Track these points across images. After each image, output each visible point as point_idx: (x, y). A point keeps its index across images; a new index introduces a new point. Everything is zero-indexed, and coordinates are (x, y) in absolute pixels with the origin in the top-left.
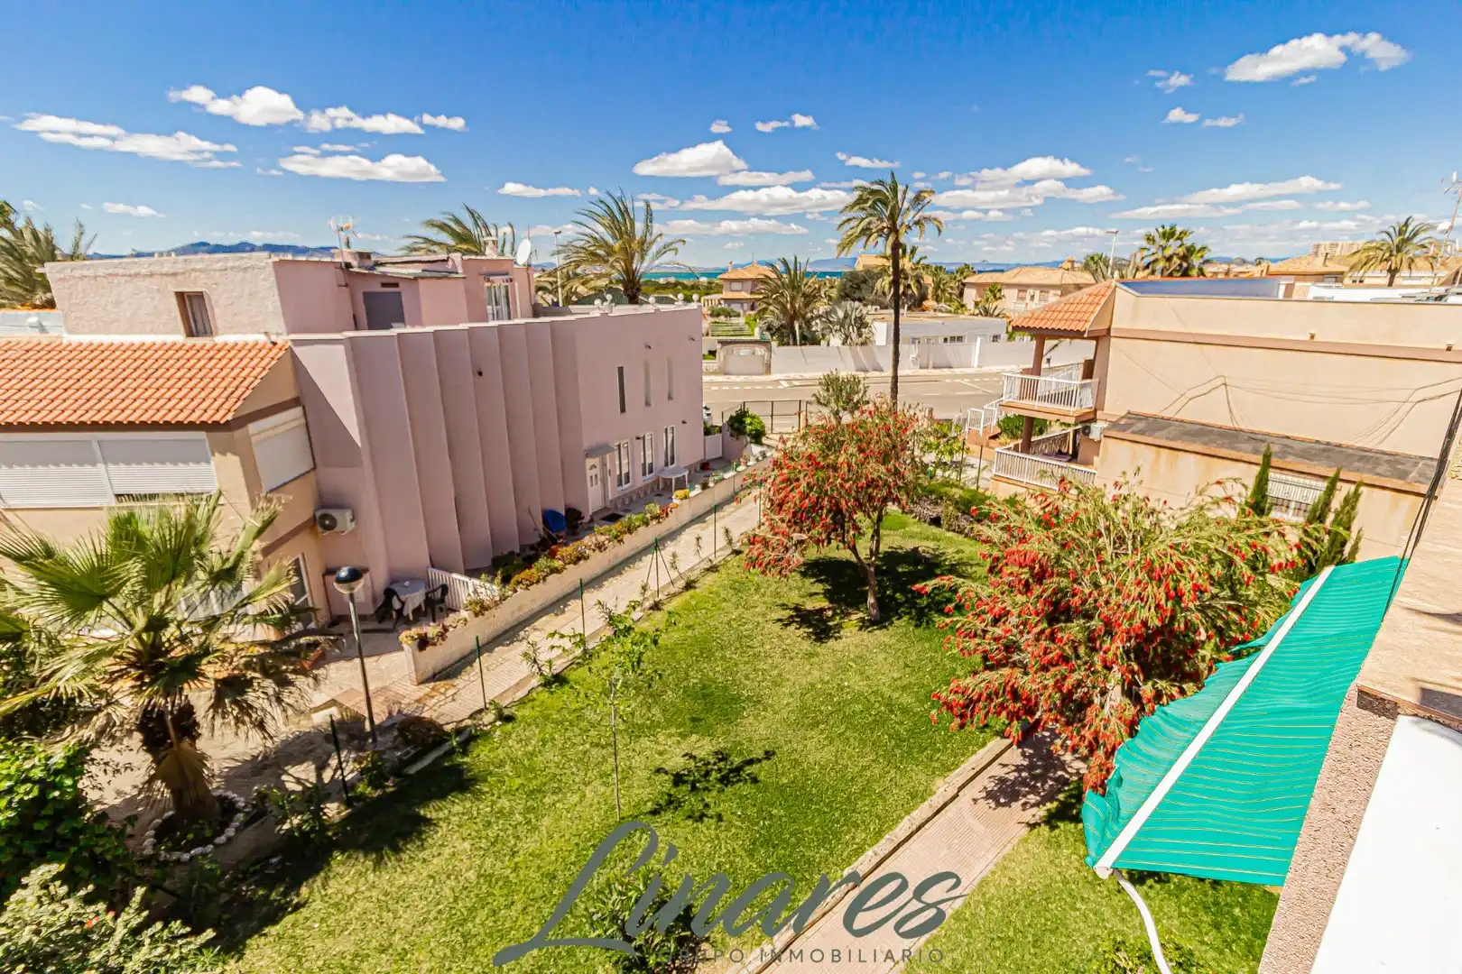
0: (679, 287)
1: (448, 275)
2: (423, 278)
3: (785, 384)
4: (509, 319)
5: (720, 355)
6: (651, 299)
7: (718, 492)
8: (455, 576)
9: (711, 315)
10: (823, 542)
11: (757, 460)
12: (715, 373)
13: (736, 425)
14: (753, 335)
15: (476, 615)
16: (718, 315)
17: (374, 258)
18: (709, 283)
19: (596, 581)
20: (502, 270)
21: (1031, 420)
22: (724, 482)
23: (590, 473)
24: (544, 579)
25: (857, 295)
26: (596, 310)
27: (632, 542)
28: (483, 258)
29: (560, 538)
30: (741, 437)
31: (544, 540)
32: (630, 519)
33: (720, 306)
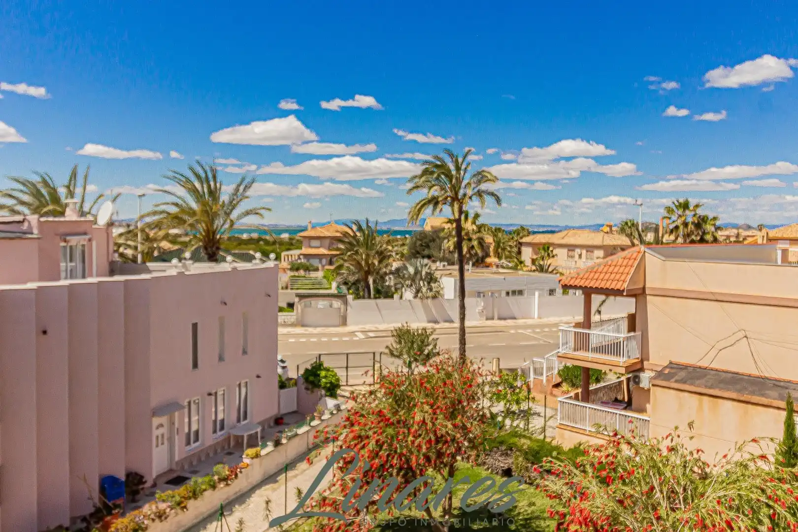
0: (260, 243)
1: (22, 236)
3: (361, 336)
4: (84, 277)
5: (298, 307)
6: (230, 257)
7: (291, 448)
9: (291, 269)
11: (332, 414)
12: (293, 325)
13: (311, 378)
14: (330, 288)
16: (297, 269)
20: (81, 229)
21: (587, 370)
22: (297, 439)
23: (156, 433)
25: (426, 253)
26: (172, 268)
27: (196, 509)
28: (62, 219)
29: (116, 506)
30: (316, 390)
31: (98, 511)
32: (196, 482)
33: (299, 261)
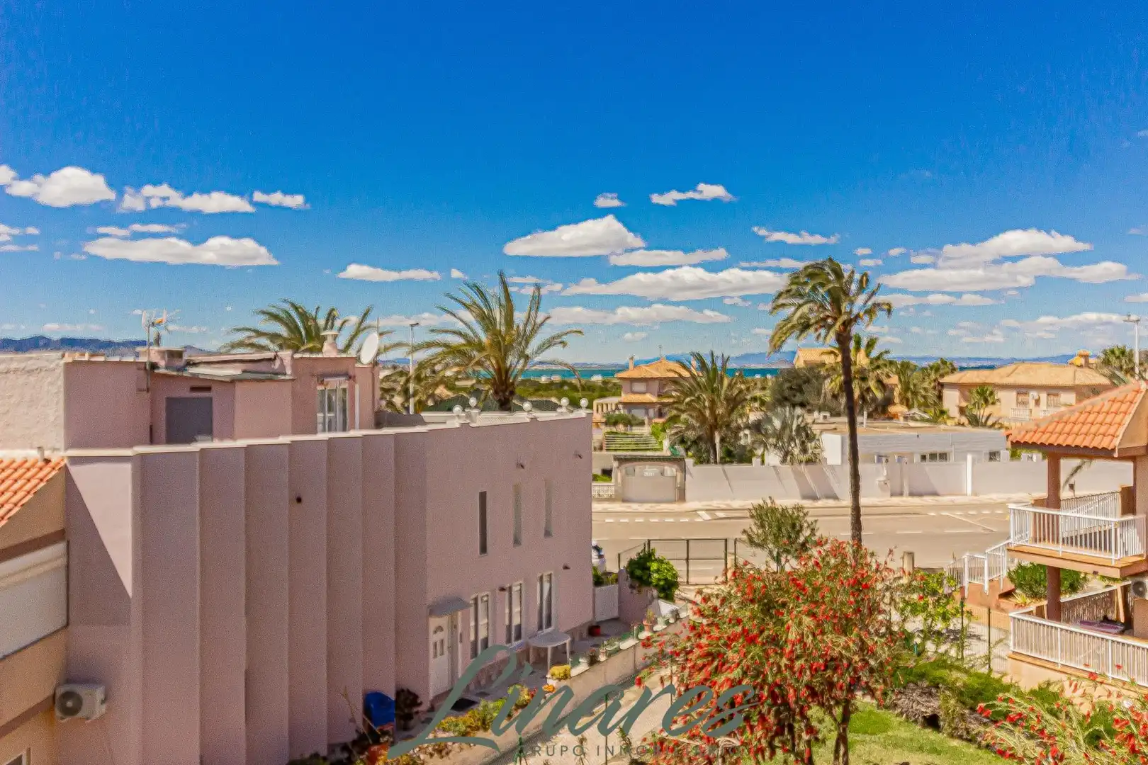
0: (566, 388)
1: (273, 377)
2: (241, 381)
3: (706, 516)
4: (344, 429)
5: (618, 475)
6: (527, 405)
7: (612, 669)
9: (606, 424)
11: (667, 623)
12: (610, 499)
13: (638, 572)
14: (661, 449)
16: (615, 424)
17: (186, 357)
18: (605, 383)
20: (342, 369)
21: (1056, 571)
22: (620, 656)
23: (434, 638)
25: (798, 398)
26: (454, 420)
28: (319, 356)
29: (385, 733)
30: (644, 589)
31: (362, 737)
32: (485, 707)
33: (617, 412)
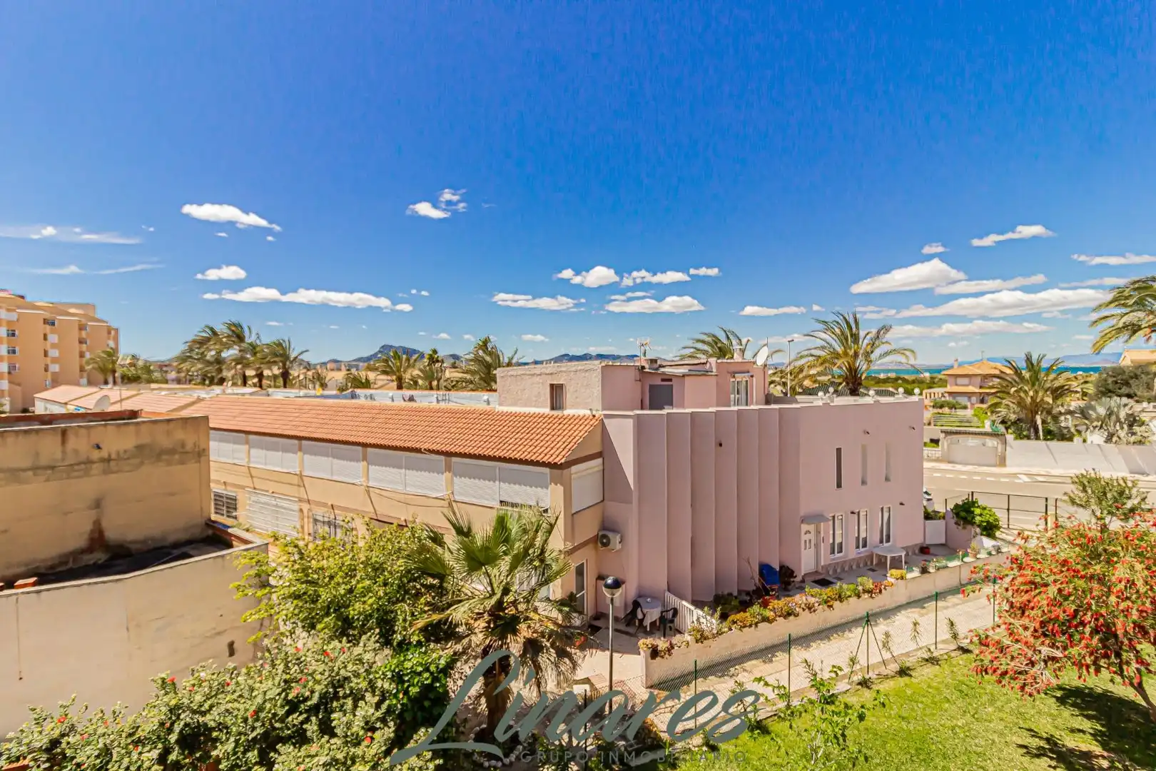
0: (900, 381)
1: (706, 373)
2: (688, 376)
3: (1026, 479)
4: (747, 405)
5: (944, 443)
6: (872, 392)
7: (939, 579)
8: (684, 603)
9: (933, 407)
10: (1088, 667)
11: (990, 554)
12: (937, 460)
13: (963, 514)
14: (984, 427)
15: (697, 642)
16: (941, 407)
17: (659, 363)
18: (933, 378)
19: (805, 640)
20: (746, 368)
22: (946, 570)
23: (804, 537)
24: (756, 624)
25: (1125, 390)
26: (820, 400)
27: (841, 611)
28: (732, 361)
29: (773, 590)
30: (968, 527)
31: (758, 589)
32: (841, 587)
33: (943, 399)
